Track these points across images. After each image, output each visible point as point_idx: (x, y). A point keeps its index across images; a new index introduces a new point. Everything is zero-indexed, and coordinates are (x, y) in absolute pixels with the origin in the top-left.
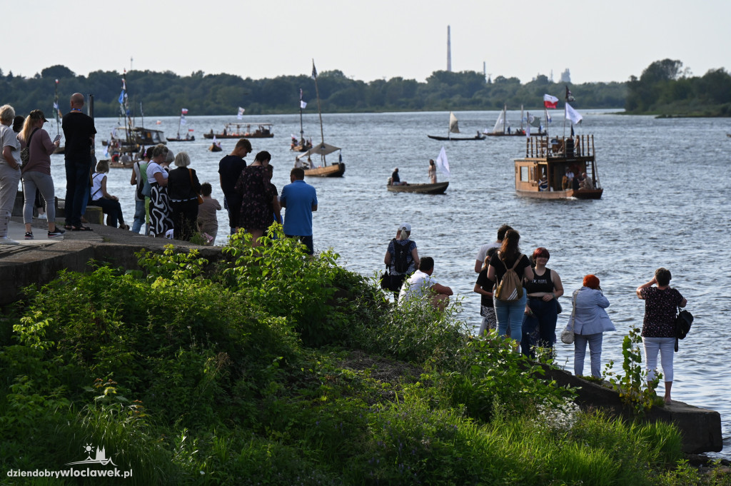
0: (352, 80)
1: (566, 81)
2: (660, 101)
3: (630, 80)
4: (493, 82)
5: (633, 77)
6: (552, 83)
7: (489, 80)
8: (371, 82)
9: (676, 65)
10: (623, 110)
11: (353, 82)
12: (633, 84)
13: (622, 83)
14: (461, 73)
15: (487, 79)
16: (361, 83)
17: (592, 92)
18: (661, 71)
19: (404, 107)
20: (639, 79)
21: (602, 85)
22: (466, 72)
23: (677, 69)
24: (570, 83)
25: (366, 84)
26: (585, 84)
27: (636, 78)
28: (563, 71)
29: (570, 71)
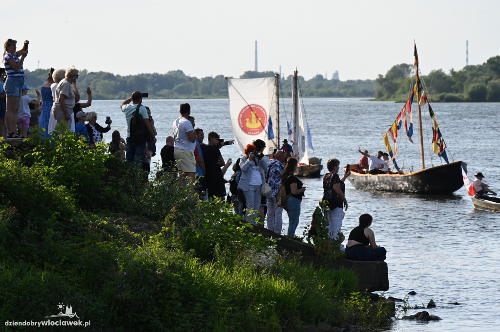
0: (189, 77)
1: (336, 78)
2: (398, 91)
3: (378, 77)
4: (286, 79)
5: (381, 76)
6: (326, 80)
7: (283, 78)
8: (202, 78)
9: (410, 67)
10: (374, 98)
11: (190, 79)
12: (381, 80)
13: (374, 80)
14: (264, 72)
15: (282, 77)
16: (195, 79)
17: (353, 86)
18: (399, 71)
19: (224, 95)
20: (384, 77)
21: (360, 82)
22: (267, 72)
23: (410, 70)
24: (338, 80)
25: (199, 80)
26: (348, 81)
27: (382, 76)
28: (334, 72)
29: (339, 73)
